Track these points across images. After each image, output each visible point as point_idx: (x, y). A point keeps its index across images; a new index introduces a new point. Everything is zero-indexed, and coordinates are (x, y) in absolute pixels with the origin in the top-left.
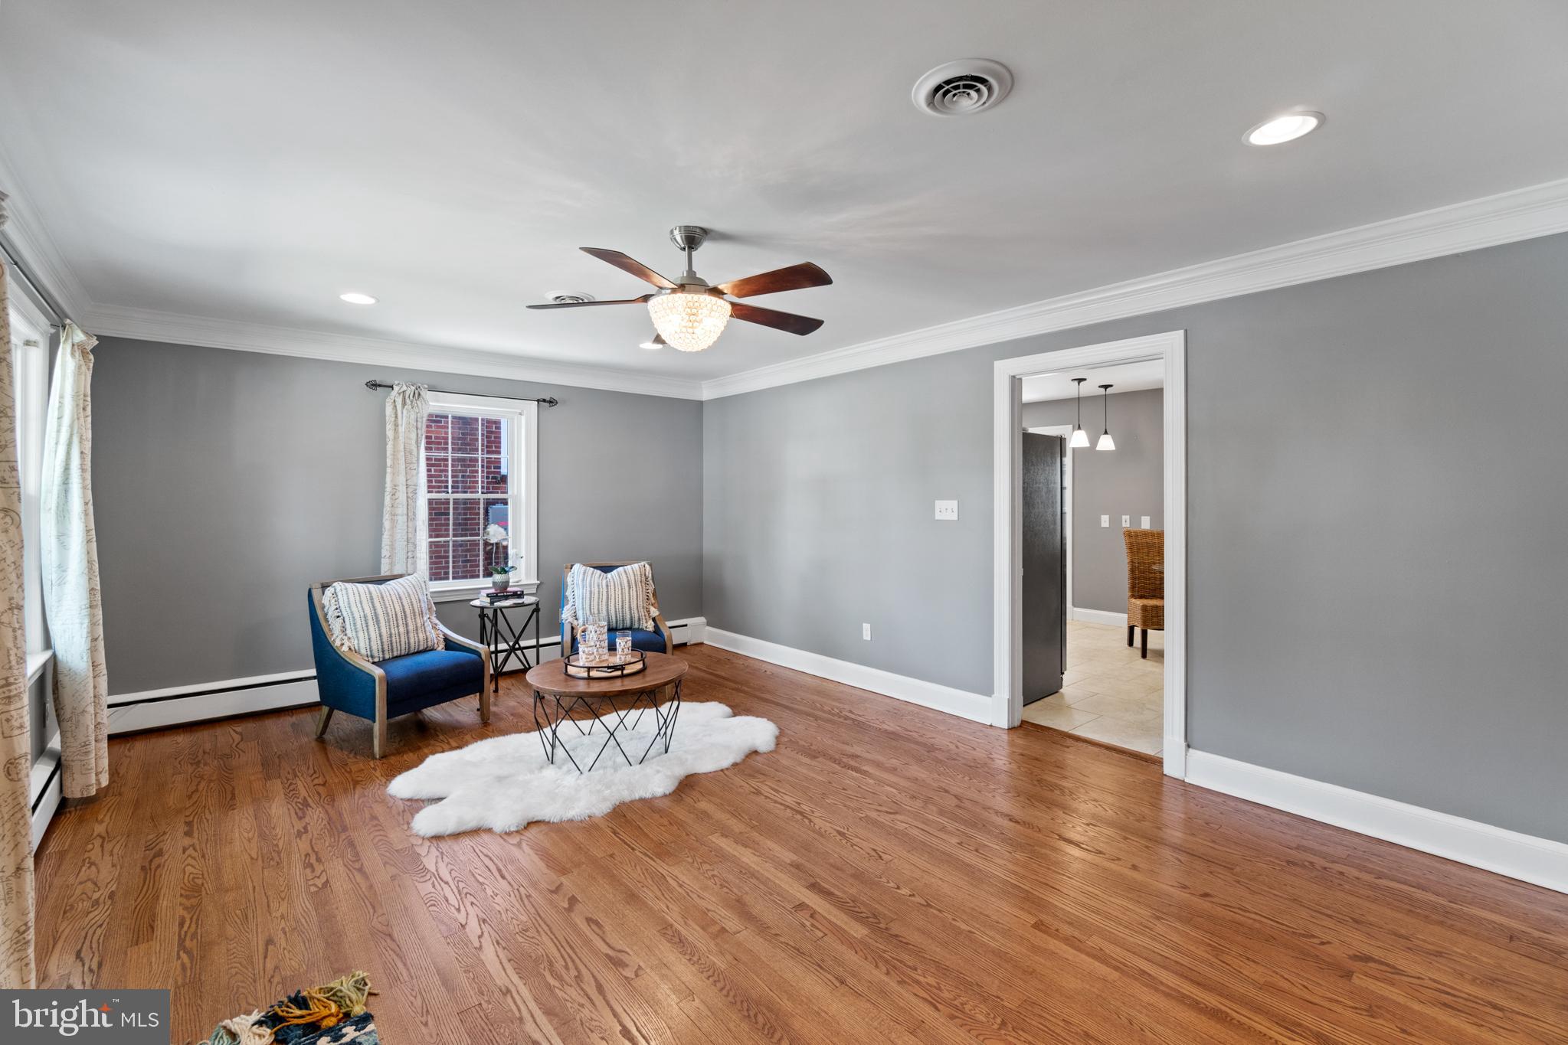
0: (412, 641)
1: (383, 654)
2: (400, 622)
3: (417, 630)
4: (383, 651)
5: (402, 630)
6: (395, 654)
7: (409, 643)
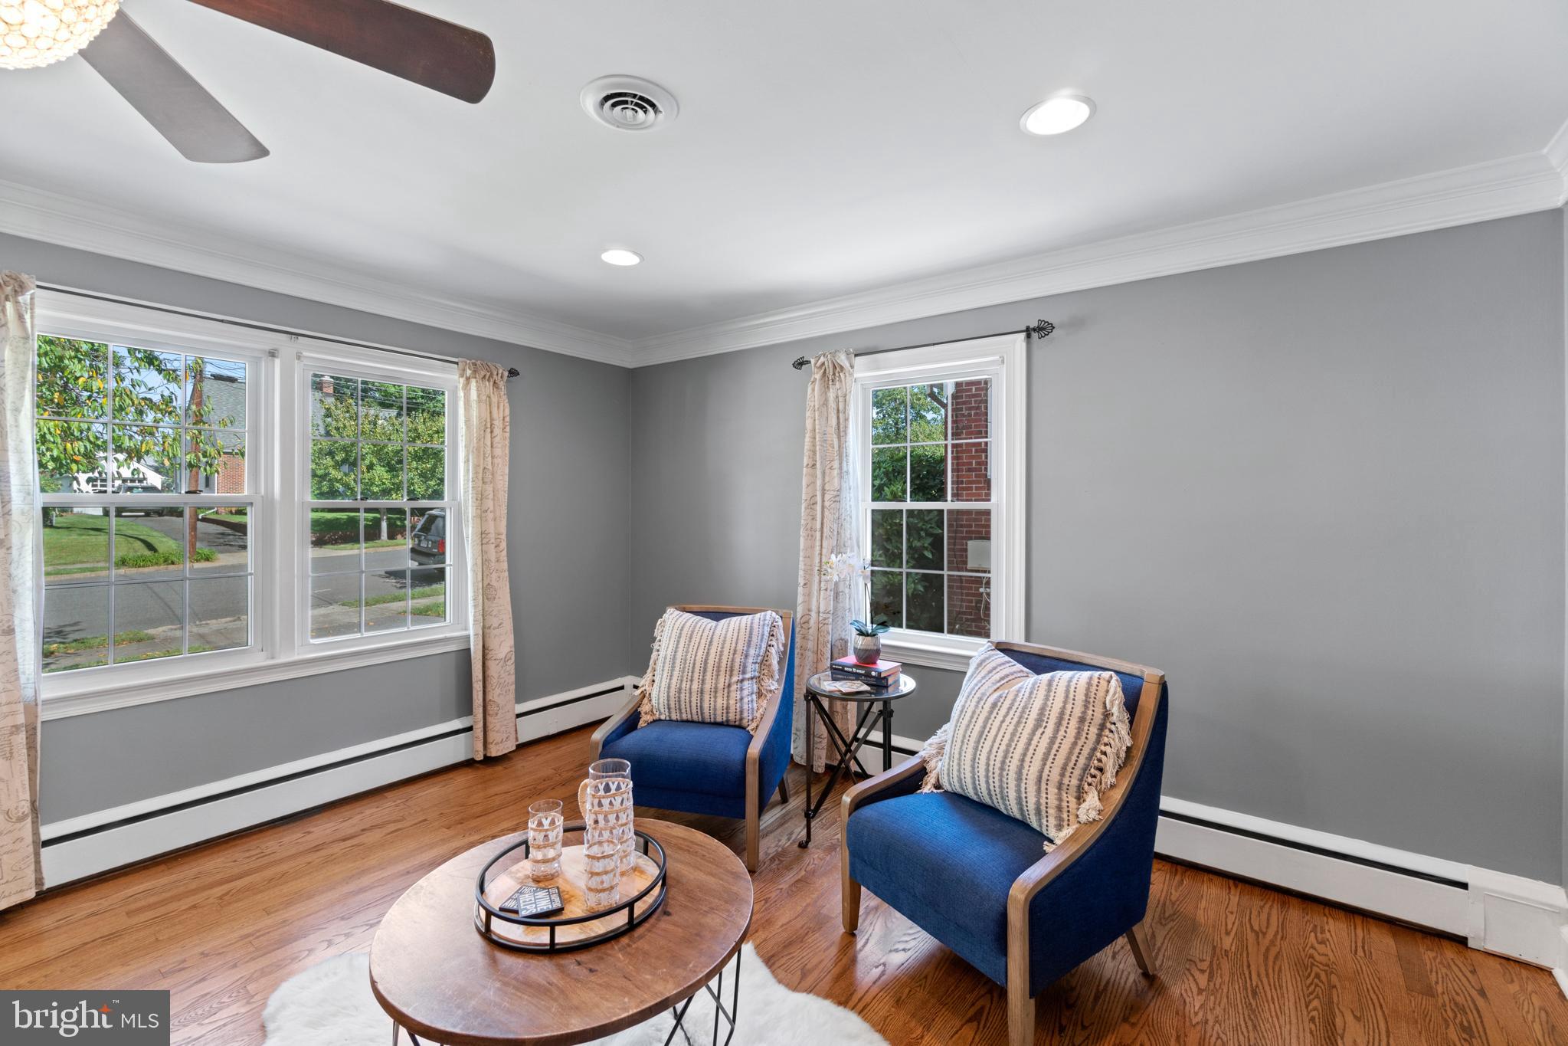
0: (706, 705)
1: (670, 713)
2: (696, 675)
3: (716, 692)
4: (669, 709)
5: (695, 686)
6: (684, 717)
7: (701, 707)
